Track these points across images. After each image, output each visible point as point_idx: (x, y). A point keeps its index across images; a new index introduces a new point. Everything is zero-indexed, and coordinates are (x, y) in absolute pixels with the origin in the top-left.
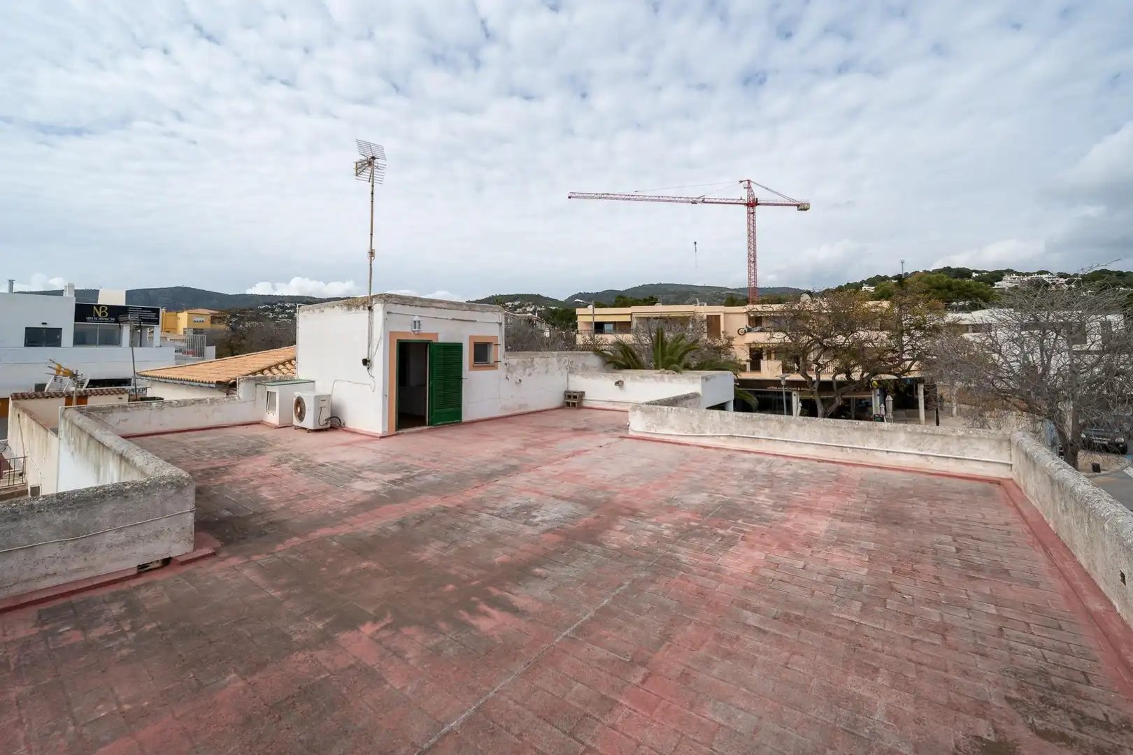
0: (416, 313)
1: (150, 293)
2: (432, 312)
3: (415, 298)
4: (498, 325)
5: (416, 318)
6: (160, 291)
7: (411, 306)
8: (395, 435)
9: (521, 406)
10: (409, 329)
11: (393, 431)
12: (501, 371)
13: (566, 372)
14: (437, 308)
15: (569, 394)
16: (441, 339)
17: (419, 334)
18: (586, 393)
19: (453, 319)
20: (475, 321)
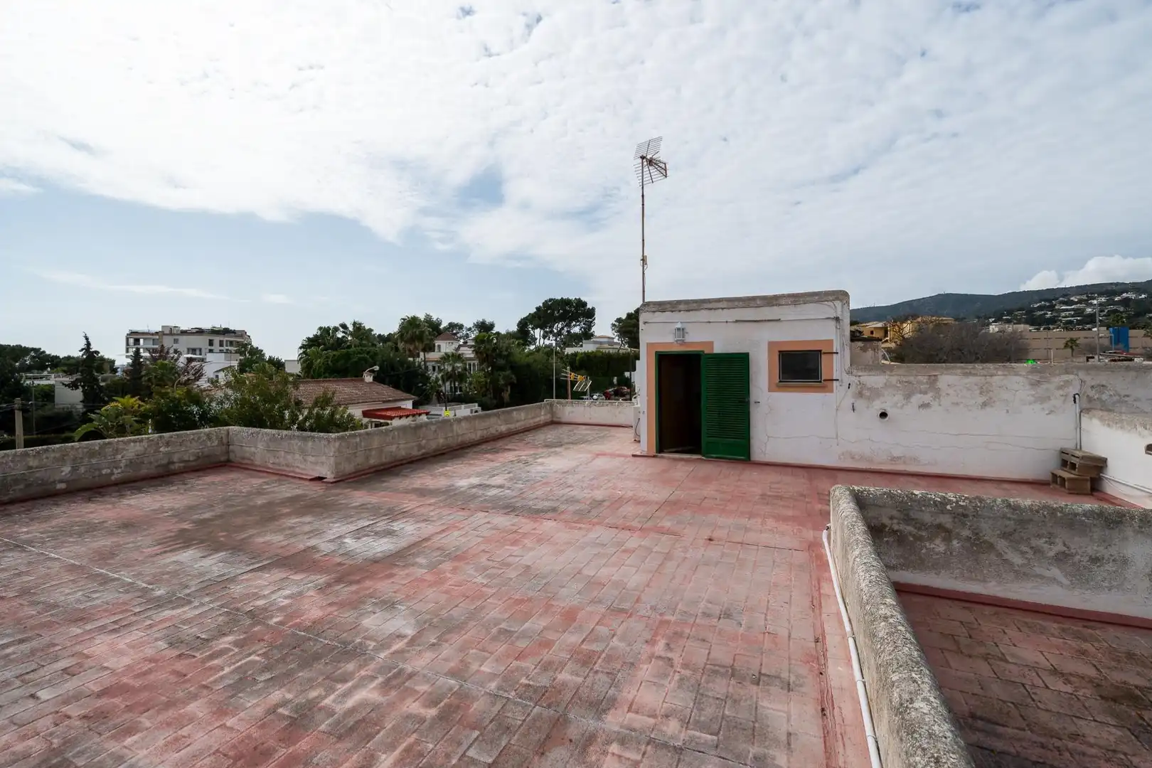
0: (678, 319)
1: (915, 304)
2: (703, 315)
3: (679, 302)
4: (833, 323)
5: (679, 326)
6: (922, 301)
7: (672, 311)
8: (654, 456)
9: (894, 459)
10: (670, 339)
11: (654, 452)
12: (839, 396)
13: (1073, 409)
14: (711, 309)
15: (1066, 457)
16: (718, 349)
17: (683, 343)
18: (1110, 463)
19: (737, 321)
20: (779, 320)
